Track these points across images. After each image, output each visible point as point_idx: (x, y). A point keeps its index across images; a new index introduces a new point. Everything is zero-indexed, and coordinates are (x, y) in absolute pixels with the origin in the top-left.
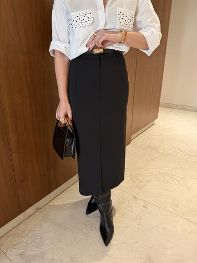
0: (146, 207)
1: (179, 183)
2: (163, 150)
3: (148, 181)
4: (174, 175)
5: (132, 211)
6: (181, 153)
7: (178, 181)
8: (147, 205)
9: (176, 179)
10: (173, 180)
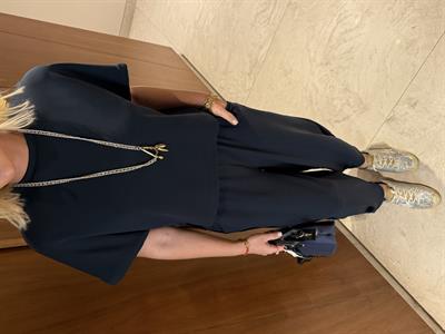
0: (413, 102)
1: (351, 30)
2: (261, 47)
3: (346, 90)
4: (331, 35)
5: (425, 130)
6: (269, 12)
7: (346, 31)
8: (410, 99)
9: (342, 34)
10: (345, 41)
